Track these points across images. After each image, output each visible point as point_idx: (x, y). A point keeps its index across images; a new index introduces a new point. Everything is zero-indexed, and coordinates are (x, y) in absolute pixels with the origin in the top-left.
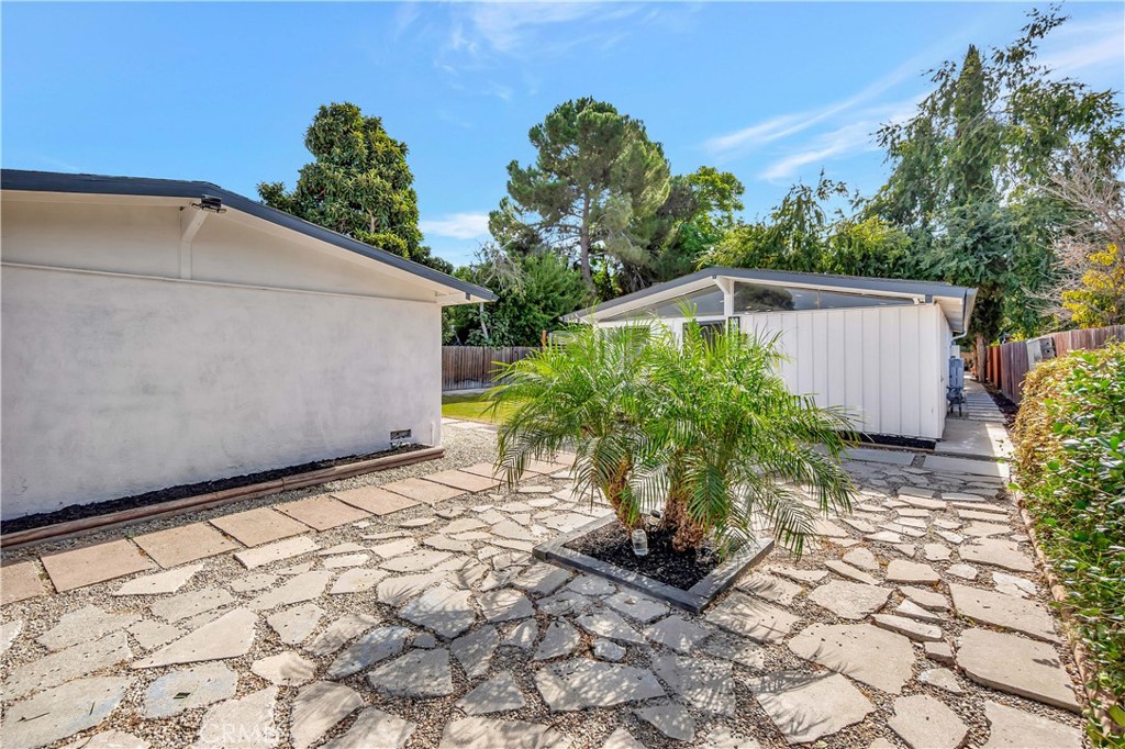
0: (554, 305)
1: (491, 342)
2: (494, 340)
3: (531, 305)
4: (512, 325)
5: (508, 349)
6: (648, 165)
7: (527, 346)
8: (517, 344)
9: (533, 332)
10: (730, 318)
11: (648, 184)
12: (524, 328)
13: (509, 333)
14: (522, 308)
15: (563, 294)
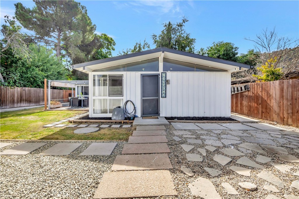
0: (47, 69)
1: (6, 84)
2: (9, 83)
3: (34, 68)
4: (21, 76)
5: (19, 89)
6: (88, 24)
7: (31, 87)
8: (25, 86)
9: (34, 80)
10: (162, 73)
11: (88, 31)
12: (30, 78)
13: (19, 80)
14: (28, 68)
15: (51, 65)
